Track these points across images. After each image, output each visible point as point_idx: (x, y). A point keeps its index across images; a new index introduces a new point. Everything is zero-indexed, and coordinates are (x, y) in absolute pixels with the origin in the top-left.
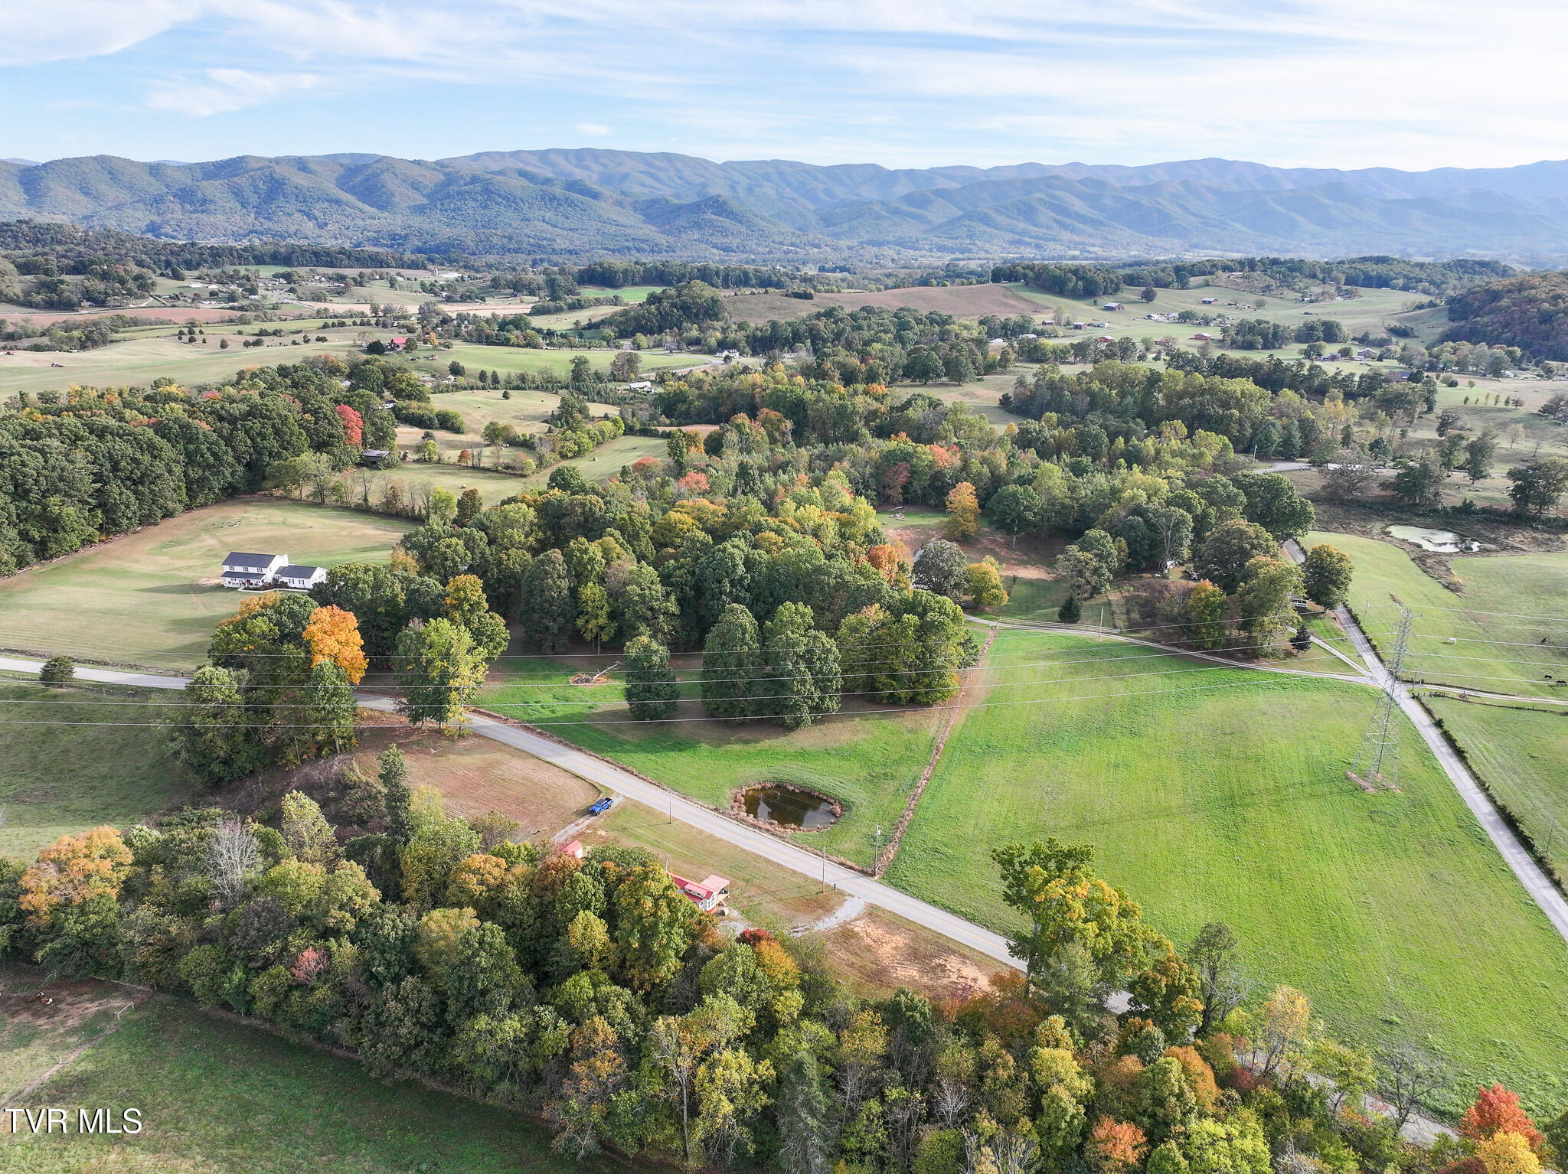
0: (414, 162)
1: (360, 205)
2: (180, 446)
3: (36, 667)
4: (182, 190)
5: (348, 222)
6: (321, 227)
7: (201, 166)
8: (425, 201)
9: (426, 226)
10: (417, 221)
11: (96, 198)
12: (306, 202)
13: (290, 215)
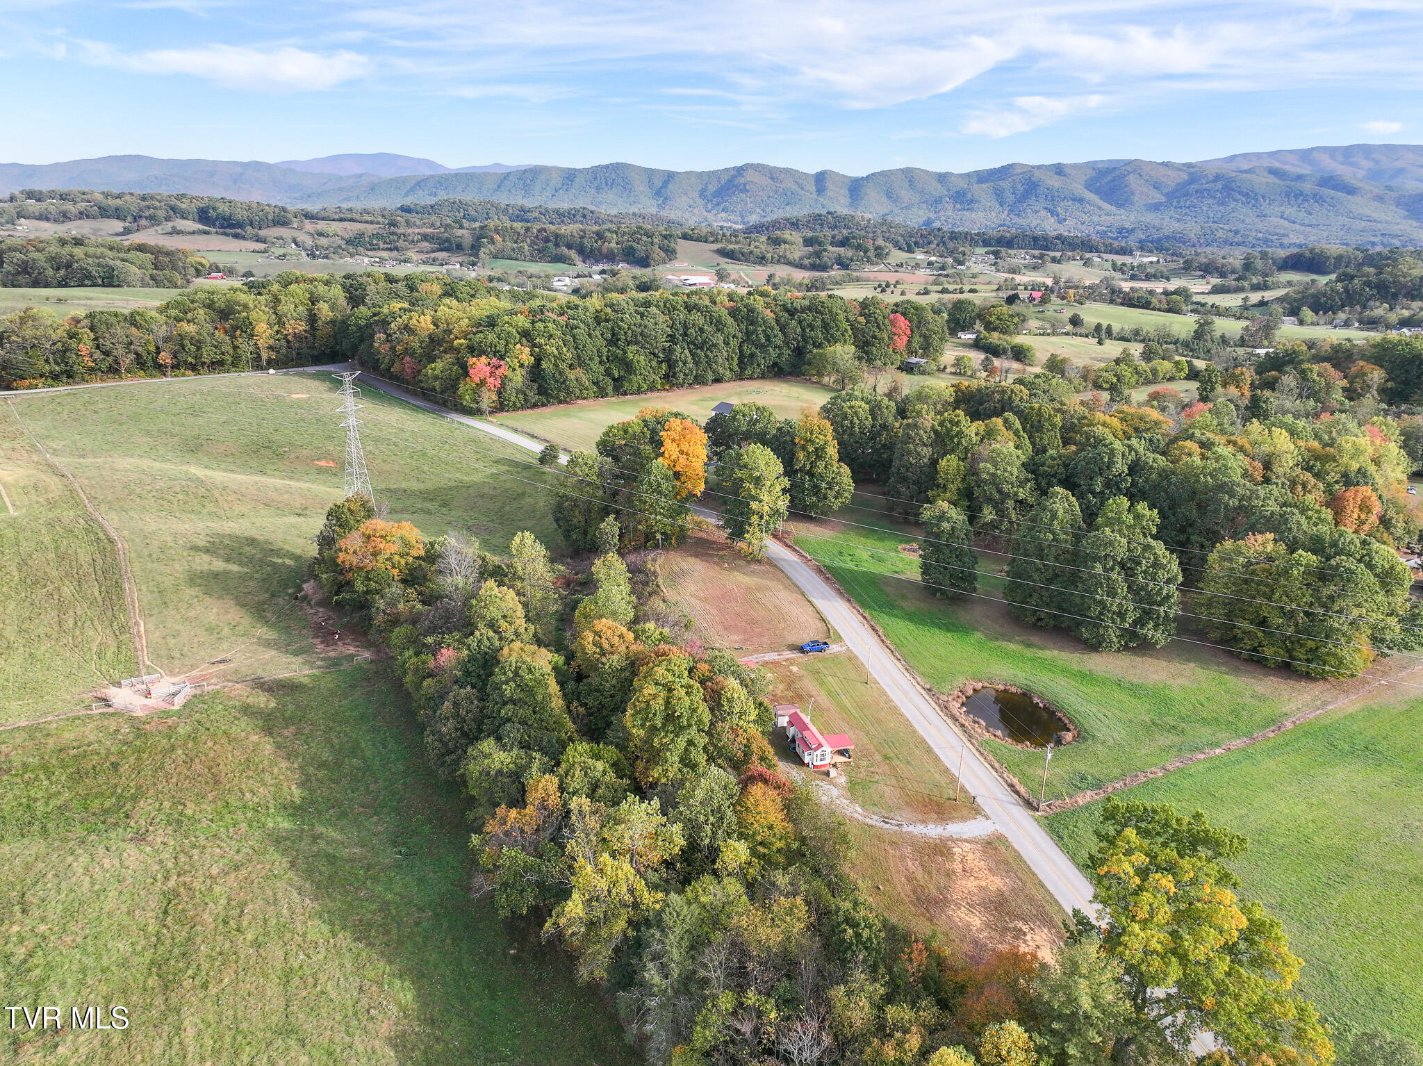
0: (1162, 164)
1: (1101, 203)
2: (743, 326)
3: (537, 448)
4: (958, 193)
5: (1086, 218)
6: (1060, 222)
7: (977, 173)
8: (1163, 199)
9: (1157, 222)
10: (1150, 218)
11: (895, 201)
12: (1052, 201)
13: (1036, 212)
